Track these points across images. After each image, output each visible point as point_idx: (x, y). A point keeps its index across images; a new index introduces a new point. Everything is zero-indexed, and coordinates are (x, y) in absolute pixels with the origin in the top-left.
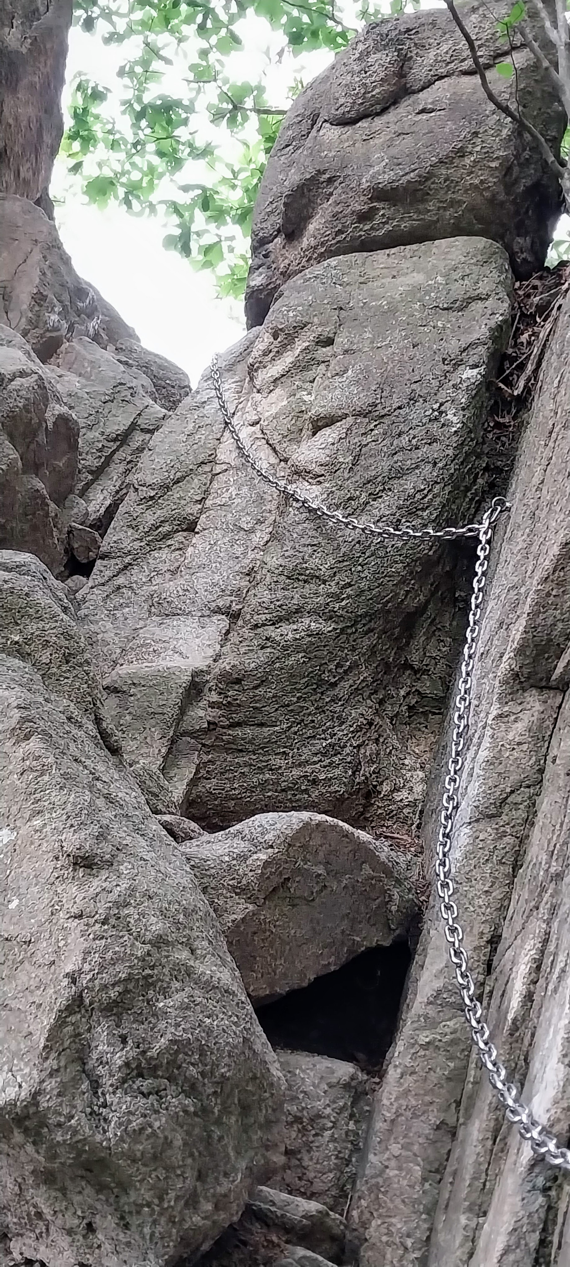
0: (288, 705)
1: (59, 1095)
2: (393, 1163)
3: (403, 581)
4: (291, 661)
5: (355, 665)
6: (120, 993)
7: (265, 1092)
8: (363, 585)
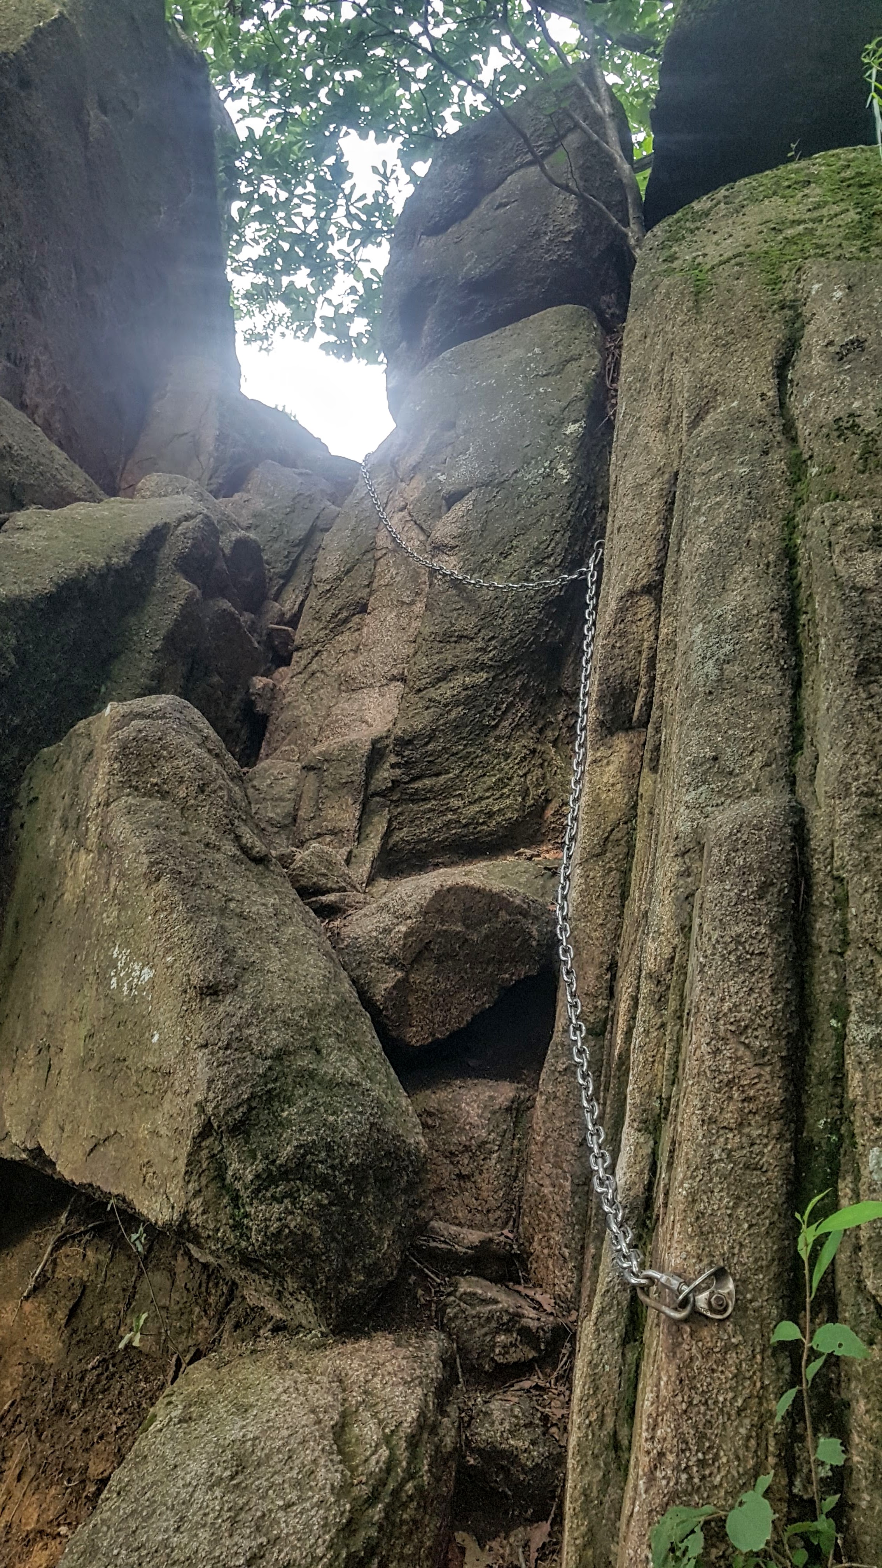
0: (457, 753)
1: (204, 1213)
2: (547, 1182)
3: (542, 623)
4: (453, 715)
5: (511, 705)
6: (244, 1113)
7: (404, 1160)
8: (506, 634)
